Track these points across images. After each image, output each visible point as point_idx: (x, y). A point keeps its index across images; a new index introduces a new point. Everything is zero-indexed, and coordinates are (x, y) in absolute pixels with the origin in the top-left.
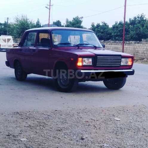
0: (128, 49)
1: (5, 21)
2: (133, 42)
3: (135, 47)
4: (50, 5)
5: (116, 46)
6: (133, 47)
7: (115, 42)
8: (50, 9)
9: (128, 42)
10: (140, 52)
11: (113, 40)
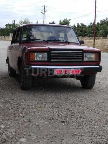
0: (98, 42)
1: (13, 23)
2: (101, 38)
3: (103, 41)
4: (44, 11)
5: (90, 40)
6: (102, 41)
7: (89, 38)
8: (44, 14)
9: (98, 38)
10: (106, 45)
11: (88, 36)
